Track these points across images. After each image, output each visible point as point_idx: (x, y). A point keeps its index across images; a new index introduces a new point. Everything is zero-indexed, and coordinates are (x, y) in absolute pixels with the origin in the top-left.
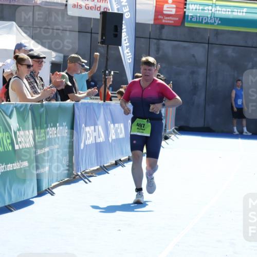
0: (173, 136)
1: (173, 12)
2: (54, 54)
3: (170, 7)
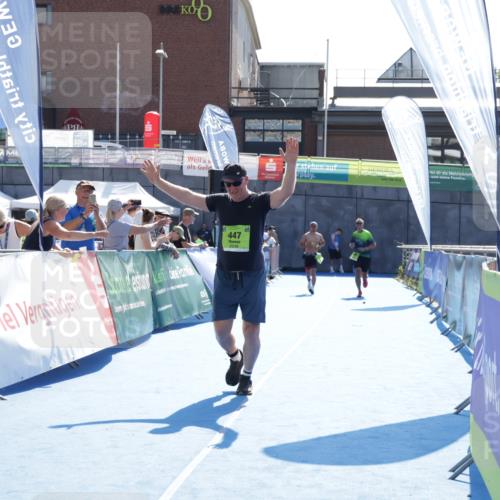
0: (277, 276)
1: (274, 169)
2: (172, 208)
3: (271, 165)
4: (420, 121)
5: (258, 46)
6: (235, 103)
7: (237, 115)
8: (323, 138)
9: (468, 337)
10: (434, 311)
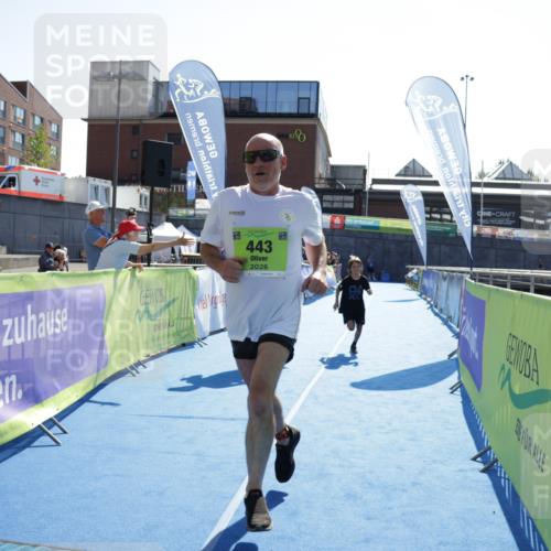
1: (339, 223)
3: (337, 221)
4: (420, 198)
5: (330, 155)
6: (317, 186)
7: (320, 193)
8: (366, 206)
9: (450, 317)
10: (429, 302)
